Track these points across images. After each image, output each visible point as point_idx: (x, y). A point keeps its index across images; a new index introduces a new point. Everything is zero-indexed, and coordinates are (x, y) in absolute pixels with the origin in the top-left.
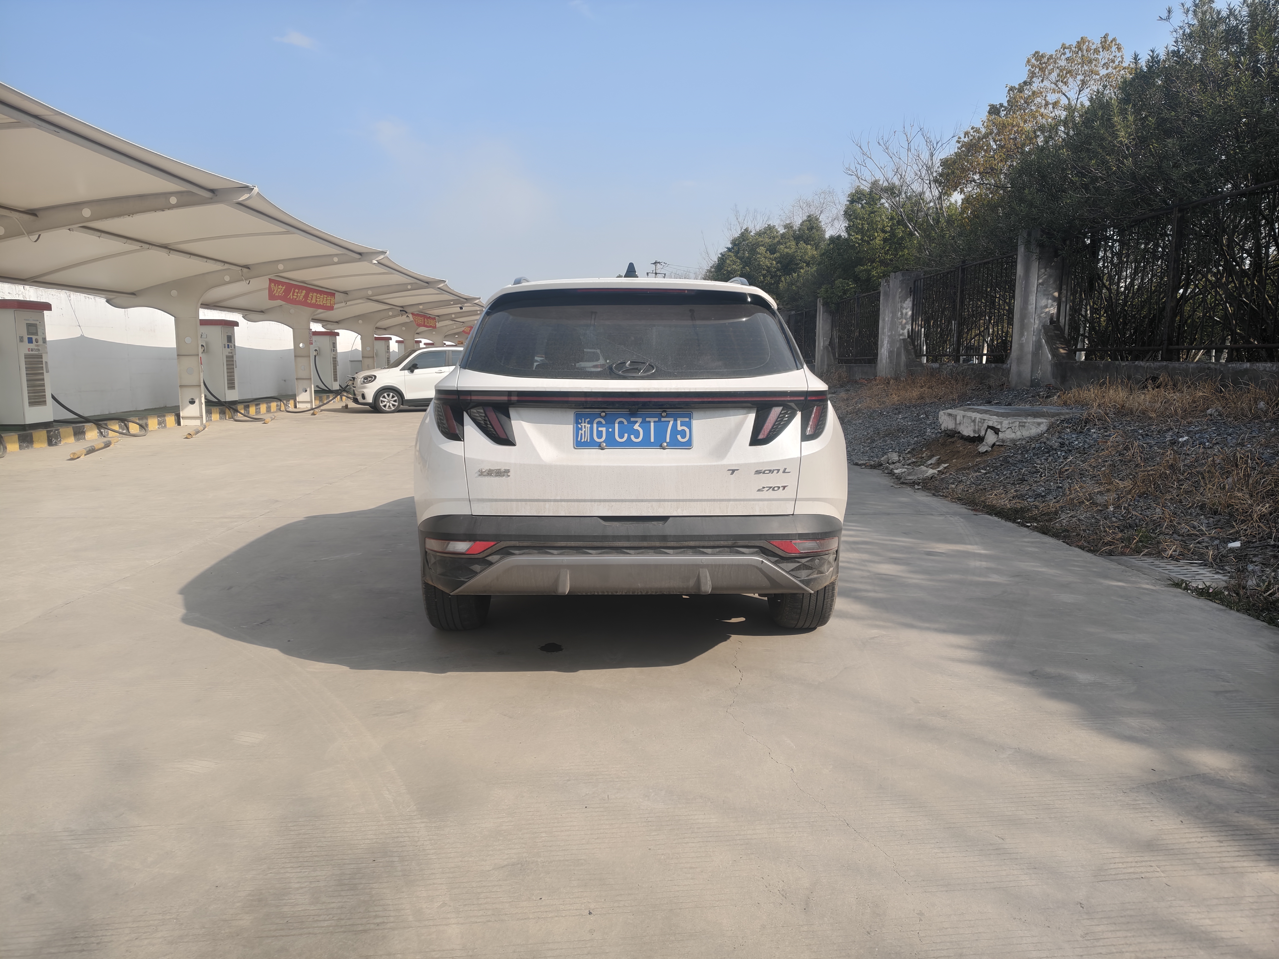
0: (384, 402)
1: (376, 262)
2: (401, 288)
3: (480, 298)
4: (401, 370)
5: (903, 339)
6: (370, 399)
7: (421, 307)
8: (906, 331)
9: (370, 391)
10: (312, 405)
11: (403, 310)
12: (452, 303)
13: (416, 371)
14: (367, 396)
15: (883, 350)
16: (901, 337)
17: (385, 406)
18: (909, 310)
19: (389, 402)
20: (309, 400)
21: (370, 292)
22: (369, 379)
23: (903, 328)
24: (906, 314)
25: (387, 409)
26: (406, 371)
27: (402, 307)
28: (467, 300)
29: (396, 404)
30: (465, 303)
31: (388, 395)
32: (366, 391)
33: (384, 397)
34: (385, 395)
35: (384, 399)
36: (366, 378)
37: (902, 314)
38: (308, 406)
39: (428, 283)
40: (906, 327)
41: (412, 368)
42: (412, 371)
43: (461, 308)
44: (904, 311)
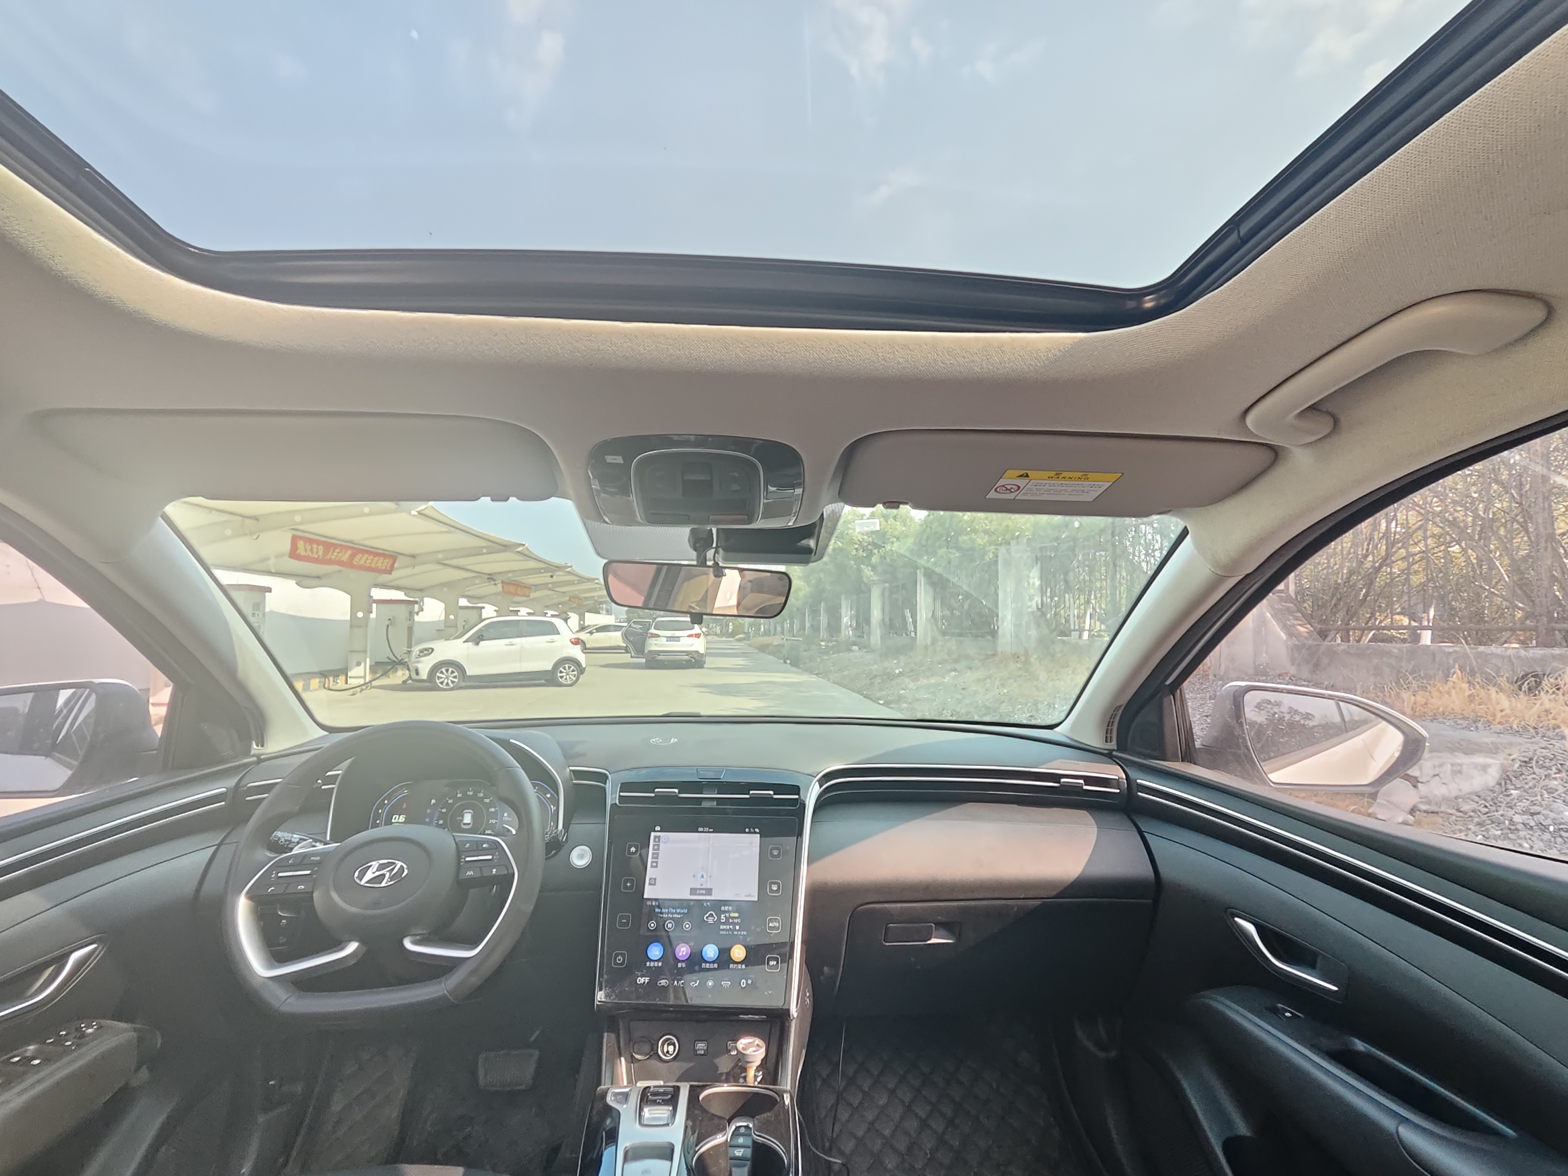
0: (442, 678)
1: (416, 514)
2: (476, 552)
3: (571, 567)
4: (465, 642)
5: (1032, 612)
6: (424, 675)
7: (510, 575)
8: (1034, 603)
9: (425, 667)
10: (365, 680)
11: (491, 577)
12: (543, 571)
13: (482, 643)
14: (421, 671)
15: (1005, 624)
16: (1029, 610)
17: (442, 683)
18: (1036, 580)
19: (447, 678)
20: (362, 675)
21: (440, 556)
22: (425, 652)
23: (1031, 600)
24: (1034, 584)
25: (444, 686)
26: (470, 644)
27: (489, 574)
28: (559, 568)
29: (456, 680)
30: (557, 571)
31: (447, 671)
32: (419, 666)
33: (442, 673)
34: (443, 670)
35: (441, 675)
36: (421, 651)
37: (1029, 584)
38: (362, 681)
39: (506, 547)
40: (1034, 599)
41: (478, 639)
42: (477, 644)
43: (552, 576)
44: (1031, 581)
